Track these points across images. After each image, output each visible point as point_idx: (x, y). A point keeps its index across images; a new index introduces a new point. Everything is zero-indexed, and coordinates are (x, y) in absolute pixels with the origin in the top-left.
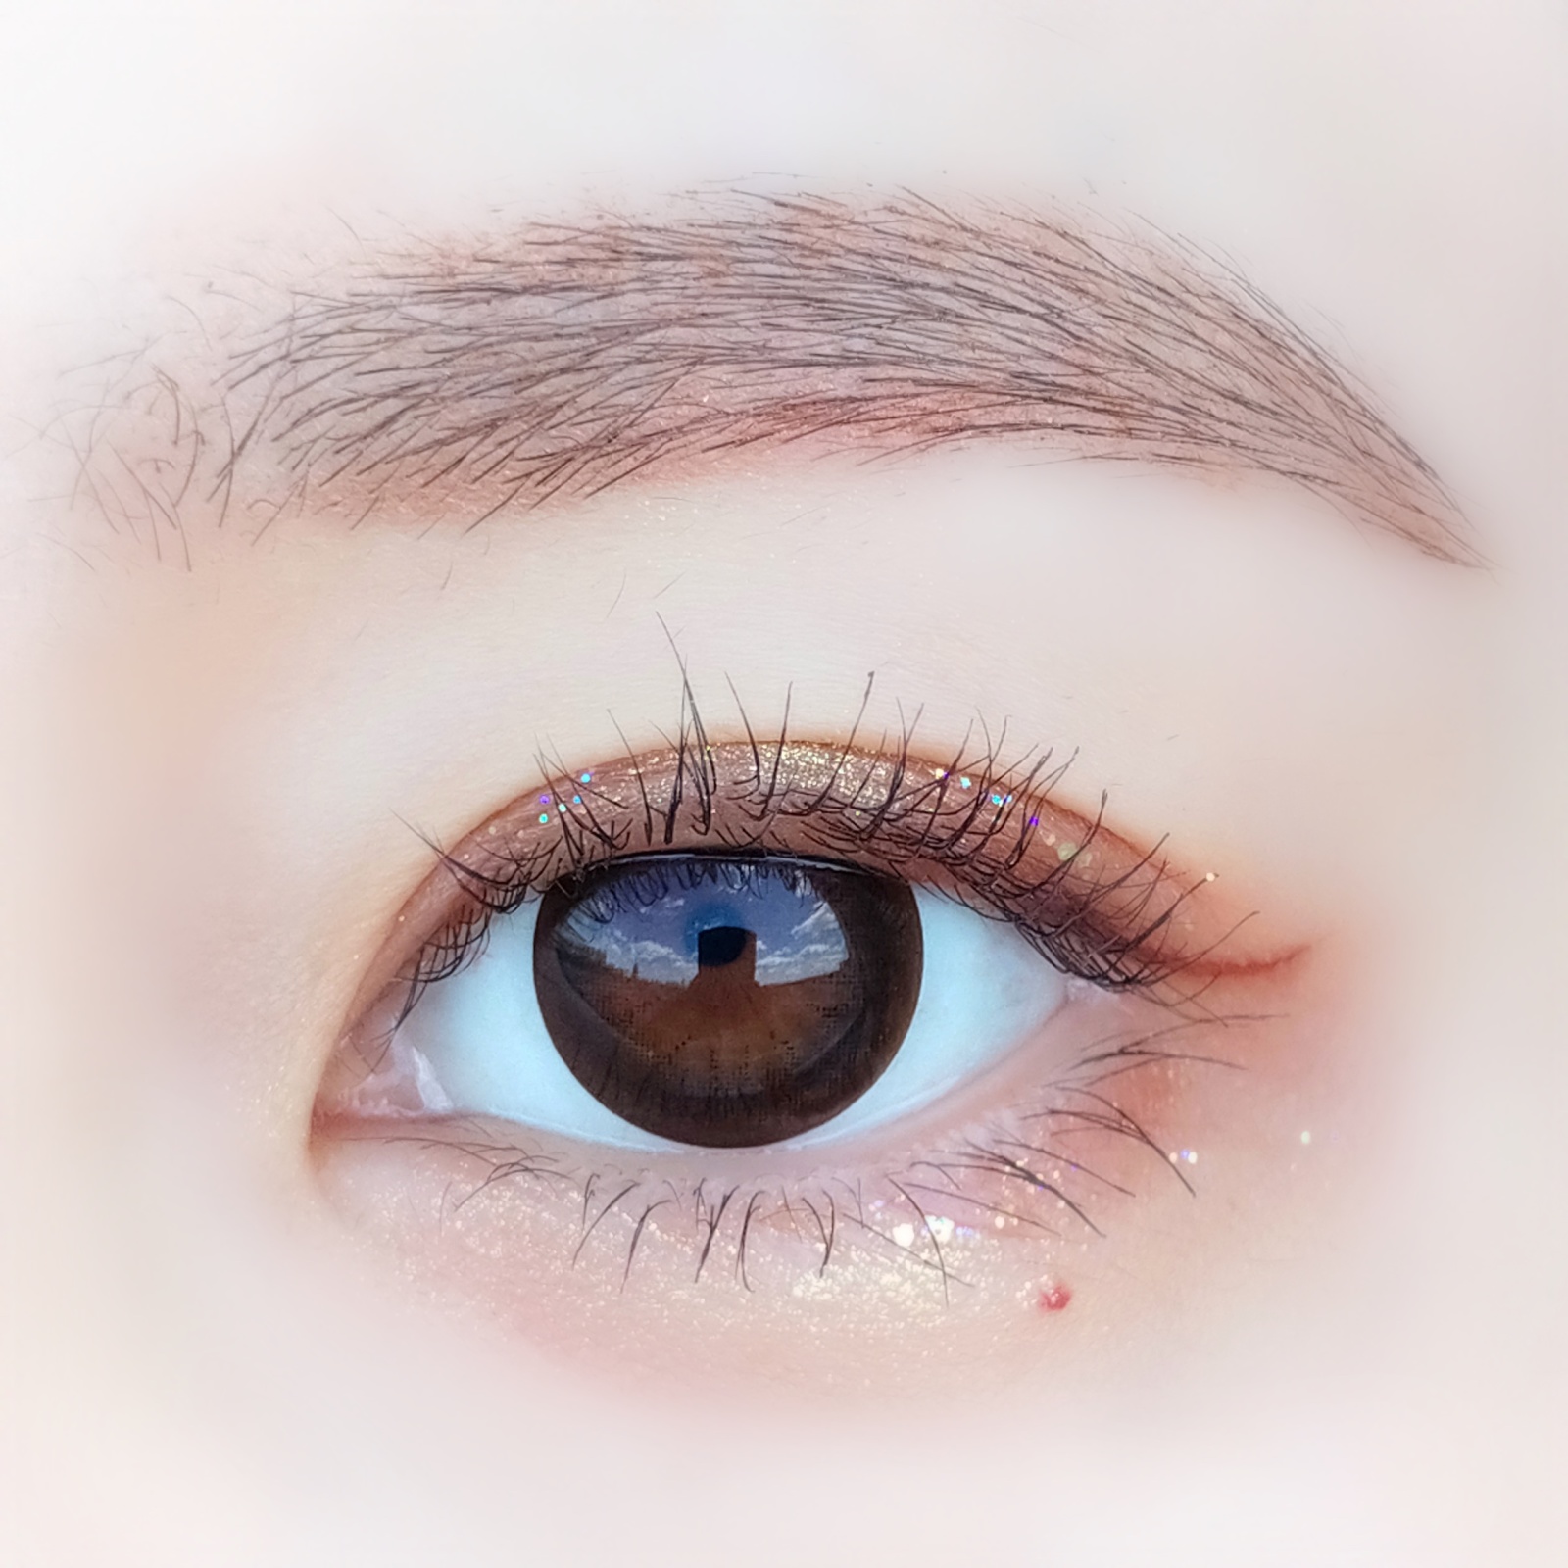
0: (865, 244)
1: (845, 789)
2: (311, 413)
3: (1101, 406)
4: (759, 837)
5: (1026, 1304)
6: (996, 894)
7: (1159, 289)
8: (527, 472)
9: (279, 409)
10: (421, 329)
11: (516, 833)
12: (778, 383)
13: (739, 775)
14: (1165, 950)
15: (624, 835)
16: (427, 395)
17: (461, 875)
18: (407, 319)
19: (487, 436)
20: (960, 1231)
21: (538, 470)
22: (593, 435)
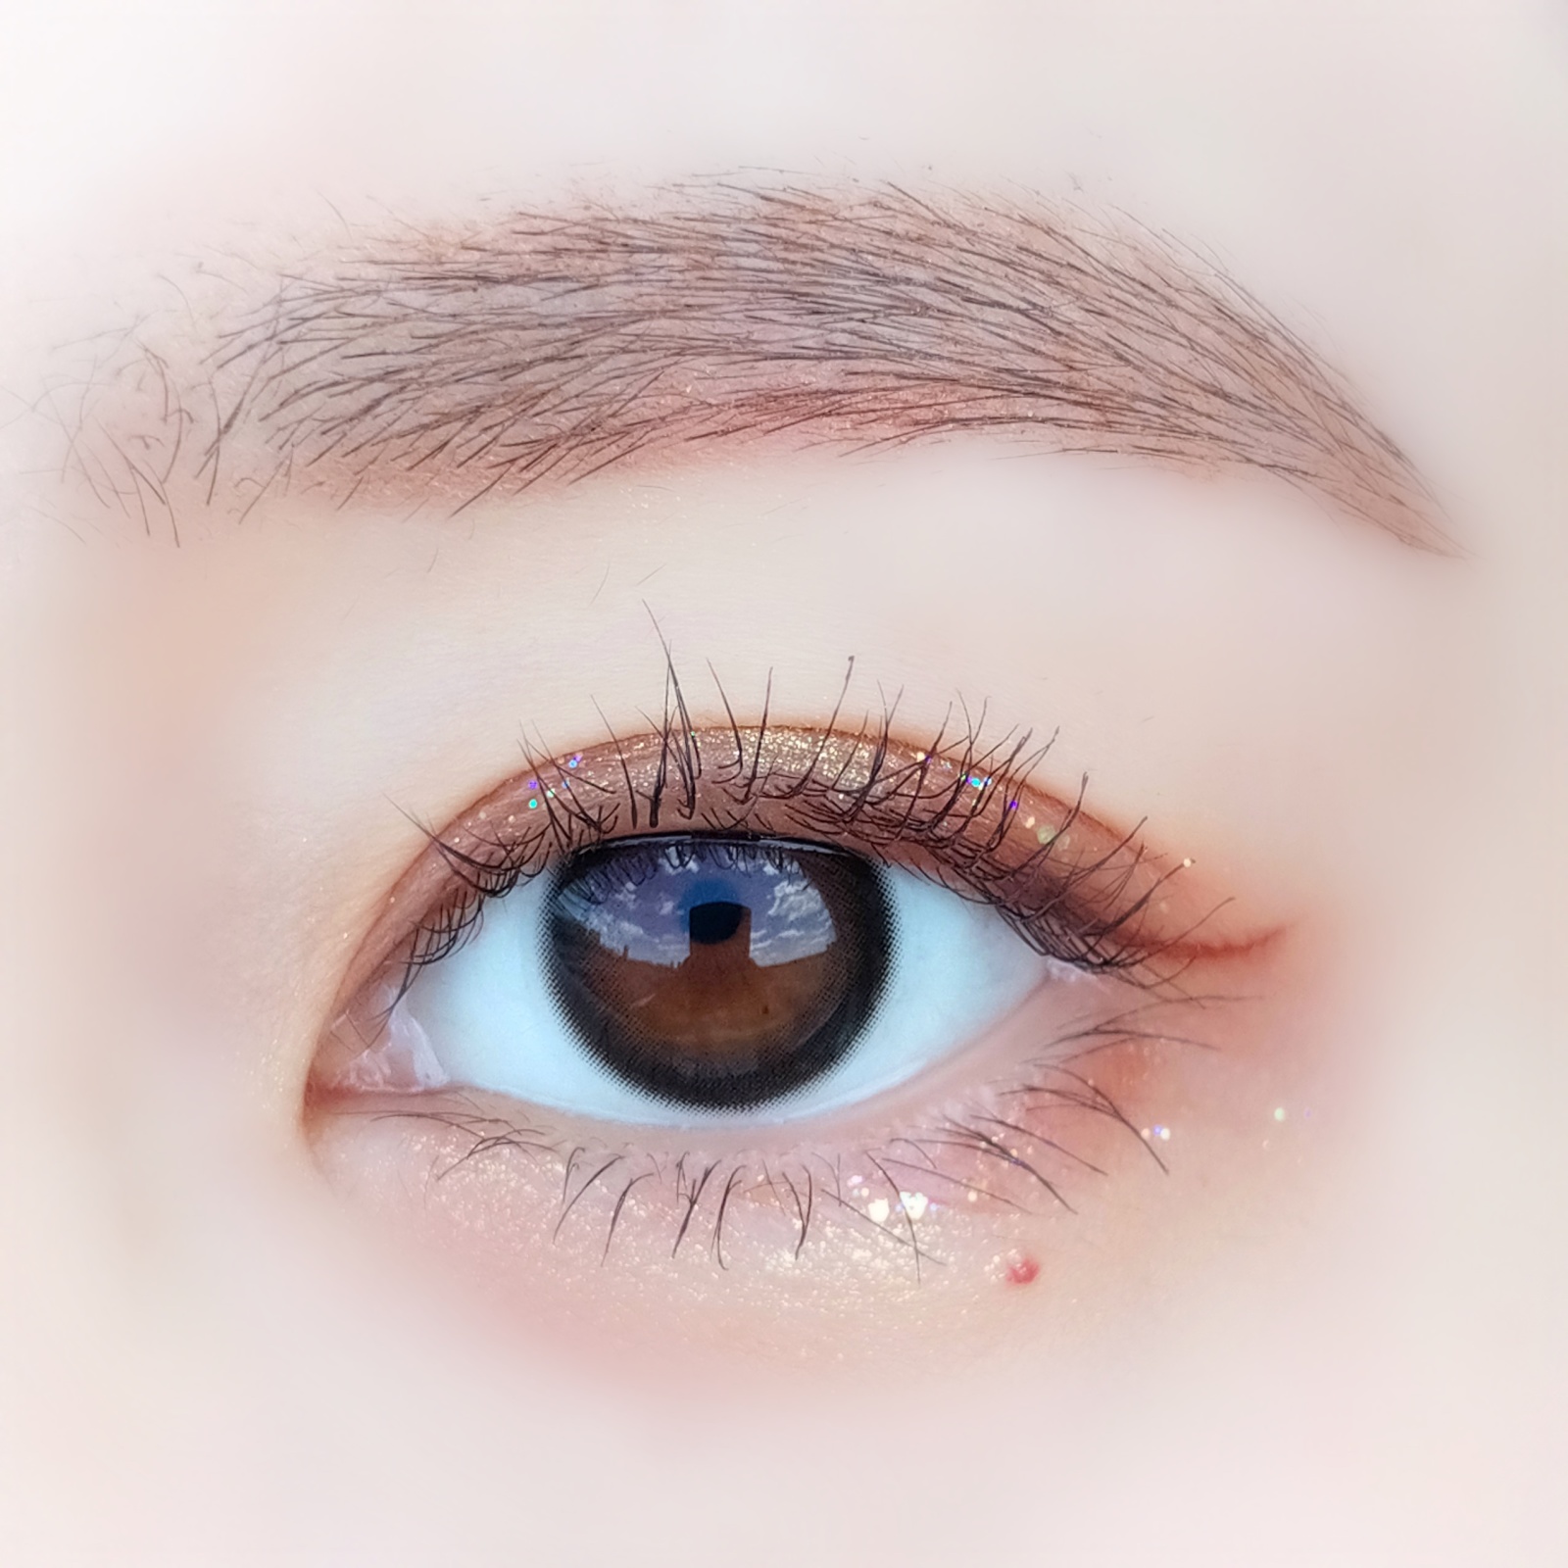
0: (849, 239)
1: (827, 772)
2: (297, 394)
3: (1083, 399)
4: (742, 820)
5: (994, 1277)
6: (977, 877)
7: (1143, 285)
8: (511, 457)
9: (266, 389)
10: (406, 315)
11: (507, 818)
12: (762, 375)
13: (724, 759)
14: (1143, 931)
15: (612, 818)
16: (412, 379)
17: (451, 857)
18: (394, 304)
19: (470, 422)
20: (934, 1207)
21: (522, 456)
22: (575, 423)
